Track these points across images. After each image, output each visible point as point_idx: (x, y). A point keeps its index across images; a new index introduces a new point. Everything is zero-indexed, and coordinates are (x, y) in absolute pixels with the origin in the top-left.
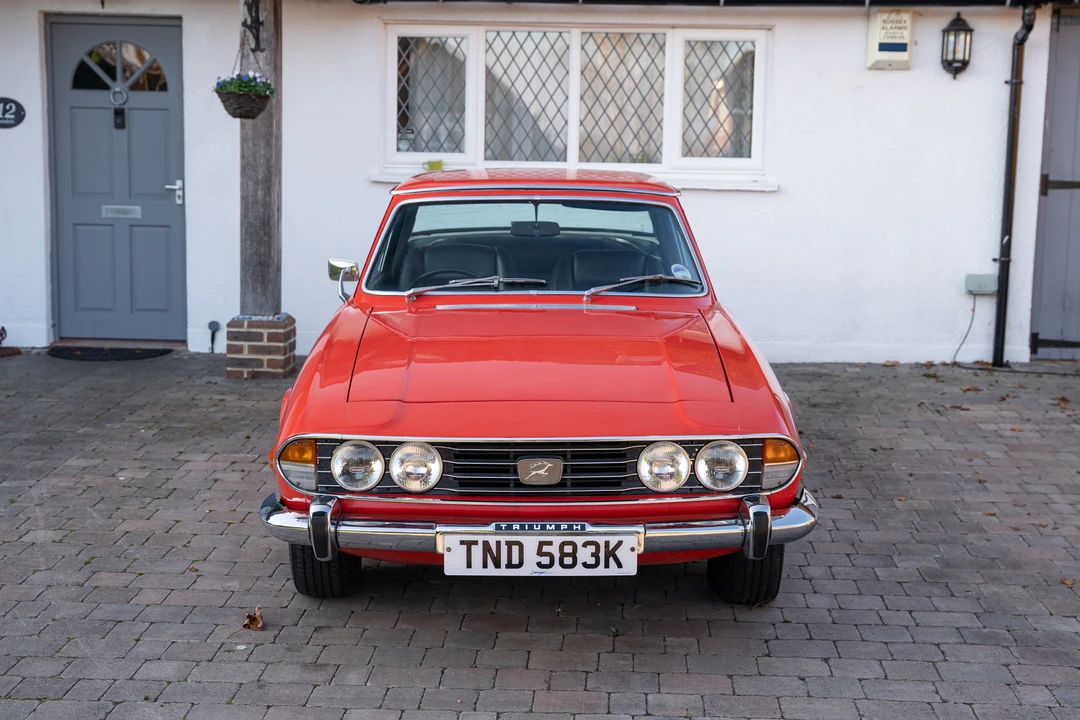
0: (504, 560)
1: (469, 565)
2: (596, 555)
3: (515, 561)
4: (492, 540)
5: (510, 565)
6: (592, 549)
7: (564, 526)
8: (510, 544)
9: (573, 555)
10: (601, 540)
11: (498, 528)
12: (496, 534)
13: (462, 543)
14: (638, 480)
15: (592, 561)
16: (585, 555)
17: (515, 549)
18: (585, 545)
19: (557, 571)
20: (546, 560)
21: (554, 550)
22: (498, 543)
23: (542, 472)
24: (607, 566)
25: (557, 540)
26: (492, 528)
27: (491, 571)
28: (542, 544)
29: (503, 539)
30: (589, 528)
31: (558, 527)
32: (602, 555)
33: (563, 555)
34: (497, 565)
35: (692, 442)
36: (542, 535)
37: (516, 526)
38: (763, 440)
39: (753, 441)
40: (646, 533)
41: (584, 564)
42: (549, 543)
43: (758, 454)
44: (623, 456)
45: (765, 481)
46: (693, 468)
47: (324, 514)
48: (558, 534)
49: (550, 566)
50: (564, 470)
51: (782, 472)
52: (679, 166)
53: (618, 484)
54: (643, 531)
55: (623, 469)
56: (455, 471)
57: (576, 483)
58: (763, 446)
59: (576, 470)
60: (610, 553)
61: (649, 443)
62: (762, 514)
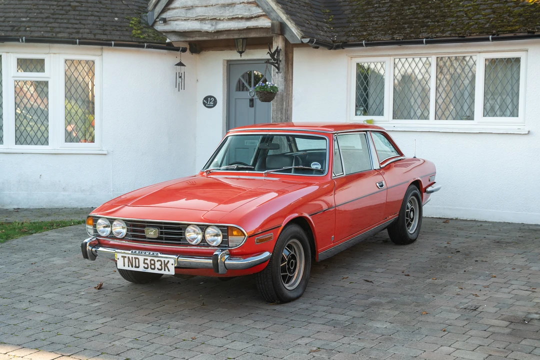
0: (134, 265)
1: (124, 266)
2: (161, 265)
3: (137, 265)
4: (131, 256)
5: (136, 267)
6: (160, 263)
7: (151, 253)
8: (135, 258)
9: (154, 264)
10: (163, 260)
11: (132, 252)
12: (132, 254)
13: (122, 257)
14: (185, 239)
15: (160, 268)
16: (158, 265)
17: (137, 260)
18: (158, 261)
19: (149, 270)
20: (146, 266)
21: (148, 262)
22: (132, 258)
23: (152, 233)
24: (165, 270)
25: (149, 258)
26: (130, 252)
27: (131, 269)
28: (145, 259)
29: (134, 256)
30: (159, 255)
31: (150, 253)
32: (163, 265)
33: (151, 264)
34: (132, 267)
35: (203, 225)
36: (145, 256)
37: (137, 252)
38: (228, 227)
39: (224, 227)
40: (178, 259)
41: (158, 268)
42: (147, 259)
43: (226, 231)
44: (181, 229)
45: (230, 243)
46: (204, 236)
47: (86, 243)
48: (150, 256)
49: (147, 268)
50: (161, 233)
51: (237, 241)
52: (480, 121)
53: (180, 241)
54: (177, 258)
55: (181, 234)
56: (131, 231)
57: (167, 239)
58: (228, 229)
59: (166, 233)
60: (166, 265)
61: (189, 225)
62: (217, 255)
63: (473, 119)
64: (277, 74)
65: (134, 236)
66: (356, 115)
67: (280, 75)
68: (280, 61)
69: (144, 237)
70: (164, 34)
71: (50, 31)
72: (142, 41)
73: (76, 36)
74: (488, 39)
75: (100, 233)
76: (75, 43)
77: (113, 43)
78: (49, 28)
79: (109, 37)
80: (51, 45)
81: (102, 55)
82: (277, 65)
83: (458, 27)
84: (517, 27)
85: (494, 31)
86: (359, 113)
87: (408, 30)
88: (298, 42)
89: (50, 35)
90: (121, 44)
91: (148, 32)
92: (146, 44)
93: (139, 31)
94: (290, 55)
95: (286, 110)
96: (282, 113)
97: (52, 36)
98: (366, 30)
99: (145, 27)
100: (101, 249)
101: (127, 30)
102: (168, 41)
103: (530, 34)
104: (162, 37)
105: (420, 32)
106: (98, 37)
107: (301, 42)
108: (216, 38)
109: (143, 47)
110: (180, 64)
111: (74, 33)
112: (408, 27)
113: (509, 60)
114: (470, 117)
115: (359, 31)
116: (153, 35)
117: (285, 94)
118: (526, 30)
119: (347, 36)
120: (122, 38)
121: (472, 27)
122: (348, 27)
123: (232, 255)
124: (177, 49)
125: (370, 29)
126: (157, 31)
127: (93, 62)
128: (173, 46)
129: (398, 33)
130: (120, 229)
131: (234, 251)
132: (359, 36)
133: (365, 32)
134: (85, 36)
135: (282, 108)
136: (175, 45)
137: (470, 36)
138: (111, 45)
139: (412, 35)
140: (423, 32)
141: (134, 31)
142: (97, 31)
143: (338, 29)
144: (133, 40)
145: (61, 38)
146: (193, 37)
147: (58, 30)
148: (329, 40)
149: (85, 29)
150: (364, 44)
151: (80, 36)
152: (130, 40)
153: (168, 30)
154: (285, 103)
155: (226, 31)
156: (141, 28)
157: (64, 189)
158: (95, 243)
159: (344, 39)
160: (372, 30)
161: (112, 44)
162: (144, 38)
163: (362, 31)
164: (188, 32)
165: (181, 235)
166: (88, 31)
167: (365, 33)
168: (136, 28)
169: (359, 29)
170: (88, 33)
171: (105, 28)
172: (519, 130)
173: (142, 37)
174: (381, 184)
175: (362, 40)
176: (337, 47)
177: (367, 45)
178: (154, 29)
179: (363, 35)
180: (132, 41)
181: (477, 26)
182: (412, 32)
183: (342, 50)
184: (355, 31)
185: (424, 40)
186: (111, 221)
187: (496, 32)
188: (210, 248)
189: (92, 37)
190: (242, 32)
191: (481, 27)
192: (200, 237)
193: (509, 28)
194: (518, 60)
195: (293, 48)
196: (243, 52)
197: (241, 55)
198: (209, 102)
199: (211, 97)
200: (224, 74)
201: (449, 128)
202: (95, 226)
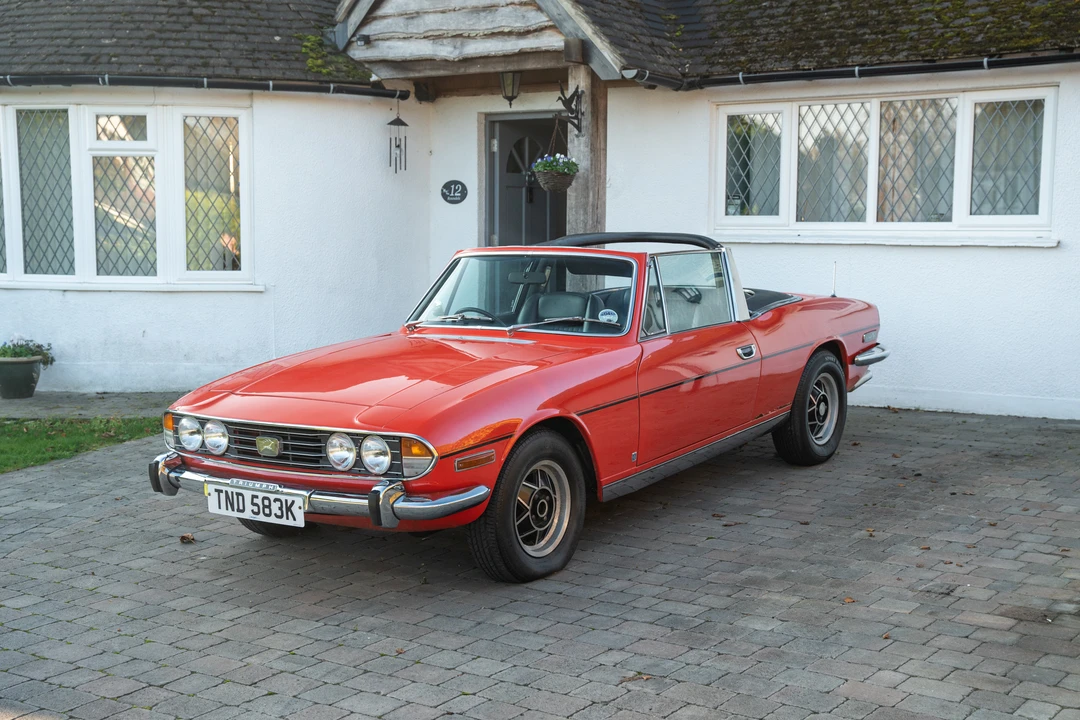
0: (236, 507)
1: (220, 508)
2: (281, 509)
3: (241, 508)
4: (230, 490)
5: (239, 510)
6: (278, 504)
7: (265, 485)
8: (238, 494)
9: (269, 507)
10: (283, 498)
11: (232, 482)
12: (232, 486)
13: (216, 490)
14: (326, 459)
15: (279, 513)
16: (275, 507)
17: (240, 498)
18: (276, 500)
19: (261, 518)
20: (256, 509)
21: (258, 501)
22: (232, 492)
23: (269, 447)
24: (288, 518)
25: (261, 495)
26: (229, 482)
28: (254, 497)
29: (235, 490)
30: (278, 489)
31: (261, 486)
32: (284, 509)
33: (265, 507)
34: (233, 509)
35: (357, 435)
36: (253, 490)
37: (241, 482)
38: (400, 437)
39: (394, 437)
40: (310, 497)
41: (275, 515)
42: (257, 497)
43: (398, 447)
44: (319, 441)
45: (404, 469)
46: (359, 455)
47: (158, 463)
48: (262, 491)
49: (258, 513)
50: (286, 447)
51: (419, 465)
52: (964, 224)
53: (318, 462)
54: (308, 495)
55: (319, 450)
56: (236, 442)
57: (296, 459)
58: (400, 441)
59: (295, 448)
60: (289, 509)
61: (332, 433)
62: (378, 492)
63: (949, 219)
64: (577, 139)
65: (240, 452)
66: (727, 214)
67: (582, 139)
68: (583, 114)
69: (255, 454)
70: (367, 66)
71: (155, 62)
72: (326, 78)
73: (202, 71)
74: (979, 66)
75: (184, 444)
76: (201, 85)
77: (271, 83)
78: (152, 58)
79: (264, 74)
80: (157, 88)
81: (251, 106)
82: (576, 122)
83: (922, 43)
84: (1038, 40)
85: (993, 49)
86: (732, 210)
87: (826, 51)
88: (616, 78)
89: (154, 70)
90: (286, 86)
91: (337, 62)
92: (332, 86)
93: (319, 62)
94: (601, 102)
95: (593, 206)
96: (586, 213)
97: (159, 73)
98: (745, 53)
99: (330, 53)
100: (187, 475)
101: (297, 59)
102: (374, 78)
103: (1063, 53)
104: (364, 72)
105: (849, 55)
106: (243, 72)
107: (620, 78)
108: (462, 71)
109: (327, 90)
110: (398, 122)
111: (198, 66)
112: (826, 45)
113: (1021, 105)
114: (945, 217)
115: (733, 55)
116: (345, 68)
117: (591, 176)
118: (1055, 44)
119: (709, 64)
120: (289, 74)
121: (950, 42)
122: (711, 47)
123: (410, 492)
124: (391, 94)
125: (753, 49)
126: (352, 59)
127: (236, 119)
128: (384, 88)
129: (807, 57)
130: (218, 439)
131: (414, 485)
132: (732, 63)
133: (743, 55)
134: (219, 71)
135: (587, 203)
136: (388, 87)
137: (945, 59)
138: (266, 88)
139: (834, 60)
140: (855, 54)
141: (310, 60)
142: (241, 62)
143: (692, 51)
144: (309, 78)
145: (175, 75)
146: (419, 71)
147: (168, 60)
148: (676, 72)
149: (219, 57)
150: (741, 79)
151: (210, 71)
152: (303, 77)
153: (372, 59)
154: (591, 194)
155: (481, 57)
156: (323, 56)
158: (174, 464)
159: (703, 69)
160: (756, 52)
161: (268, 85)
162: (329, 74)
163: (739, 54)
164: (411, 61)
165: (320, 452)
166: (224, 61)
167: (743, 58)
168: (314, 56)
169: (732, 49)
170: (225, 66)
171: (257, 55)
172: (1039, 240)
173: (324, 71)
175: (737, 72)
176: (691, 86)
177: (747, 81)
178: (349, 57)
179: (740, 62)
180: (307, 80)
181: (959, 39)
182: (833, 54)
183: (699, 90)
184: (725, 54)
185: (857, 69)
186: (203, 422)
187: (997, 51)
188: (369, 478)
189: (233, 72)
190: (511, 59)
191: (968, 42)
192: (351, 456)
193: (1022, 41)
194: (1038, 105)
195: (606, 88)
196: (515, 97)
197: (511, 104)
198: (453, 192)
199: (456, 183)
200: (479, 140)
201: (903, 238)
202: (176, 431)
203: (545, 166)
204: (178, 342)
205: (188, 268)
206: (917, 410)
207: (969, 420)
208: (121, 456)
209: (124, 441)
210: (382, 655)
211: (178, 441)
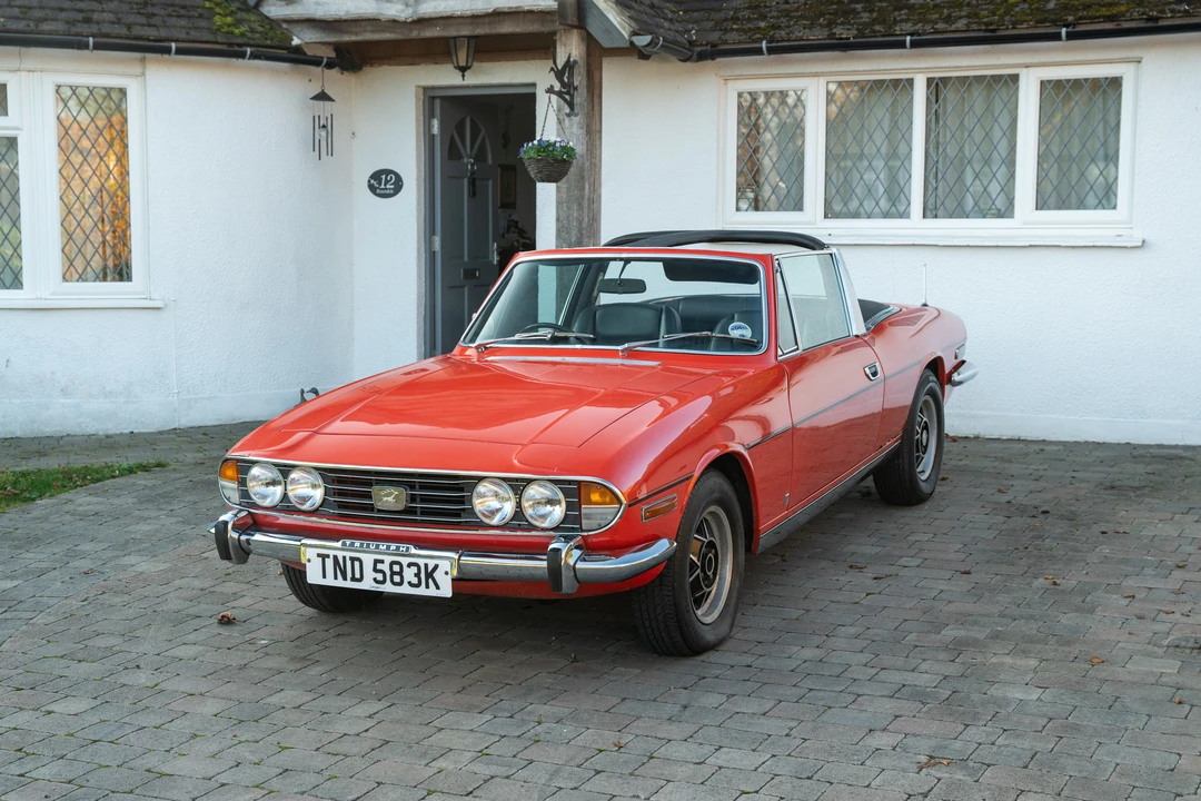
0: (349, 575)
1: (324, 577)
2: (418, 575)
3: (357, 576)
4: (340, 555)
5: (353, 579)
6: (414, 569)
7: (393, 547)
8: (353, 559)
9: (400, 573)
10: (421, 562)
11: (344, 544)
12: (342, 550)
13: (319, 555)
14: (472, 512)
15: (415, 581)
16: (409, 574)
17: (357, 564)
18: (409, 565)
19: (388, 588)
20: (380, 577)
21: (385, 567)
22: (344, 558)
23: (390, 499)
24: (427, 587)
26: (339, 544)
27: (340, 583)
28: (376, 562)
29: (348, 554)
30: (413, 551)
31: (388, 548)
32: (423, 575)
33: (393, 573)
34: (345, 578)
35: (517, 480)
36: (376, 553)
37: (357, 544)
38: (579, 482)
39: (570, 482)
40: (459, 560)
41: (409, 583)
42: (382, 562)
43: (575, 495)
44: (462, 490)
45: (583, 521)
46: (519, 505)
47: (226, 523)
48: (389, 554)
49: (383, 582)
50: (413, 499)
51: (601, 515)
52: (1029, 222)
53: (459, 516)
54: (456, 557)
55: (461, 501)
56: (334, 494)
57: (425, 512)
58: (579, 488)
59: (424, 499)
60: (429, 575)
61: (481, 479)
62: (558, 551)
63: (1011, 216)
64: (566, 119)
65: (342, 506)
66: (738, 209)
67: (576, 119)
68: (576, 88)
69: (371, 508)
70: (284, 26)
71: (21, 16)
72: (239, 41)
73: (84, 29)
74: (1057, 37)
75: (256, 499)
76: (85, 46)
77: (173, 45)
78: (16, 10)
79: (163, 33)
80: (24, 49)
81: (143, 74)
82: (567, 97)
83: (982, 10)
84: (1123, 8)
85: (1070, 18)
86: (744, 205)
87: (866, 17)
88: (624, 46)
89: (21, 25)
90: (194, 49)
91: (249, 21)
92: (249, 50)
93: (229, 20)
94: (596, 74)
95: (589, 200)
96: (581, 208)
97: (27, 28)
98: (763, 17)
99: (239, 9)
100: (258, 537)
101: (201, 16)
102: (296, 41)
103: (1150, 24)
104: (282, 33)
105: (896, 22)
106: (137, 31)
107: (628, 45)
108: (414, 34)
109: (242, 55)
110: (322, 96)
111: (78, 21)
112: (864, 10)
113: (1095, 84)
114: (1006, 211)
115: (749, 20)
116: (260, 29)
117: (587, 164)
118: (1144, 13)
119: (721, 30)
120: (194, 34)
121: (1017, 9)
122: (720, 10)
123: (590, 548)
124: (316, 62)
125: (774, 14)
126: (267, 18)
127: (123, 92)
128: (306, 54)
129: (842, 24)
130: (308, 490)
131: (594, 540)
132: (750, 29)
133: (763, 20)
134: (106, 29)
135: (583, 197)
136: (310, 52)
137: (1014, 28)
138: (167, 51)
139: (877, 28)
140: (902, 21)
141: (217, 18)
142: (132, 19)
143: (696, 14)
144: (219, 39)
145: (50, 33)
146: (357, 34)
147: (38, 14)
148: (683, 39)
149: (103, 11)
150: (764, 49)
151: (94, 28)
152: (211, 38)
153: (295, 17)
154: (587, 186)
155: (442, 17)
156: (232, 12)
157: (65, 392)
158: (245, 524)
159: (715, 36)
160: (778, 18)
161: (171, 48)
162: (243, 35)
163: (756, 19)
164: (346, 21)
165: (463, 503)
166: (111, 17)
167: (763, 24)
168: (221, 12)
169: (746, 13)
170: (113, 23)
171: (150, 10)
172: (1118, 239)
173: (237, 31)
174: (873, 370)
175: (761, 40)
176: (702, 57)
177: (771, 51)
178: (262, 14)
179: (759, 28)
180: (217, 43)
181: (1026, 6)
182: (874, 21)
183: (709, 61)
184: (738, 19)
185: (908, 38)
186: (285, 471)
187: (1075, 19)
188: (534, 533)
189: (124, 31)
190: (481, 20)
191: (1038, 9)
192: (509, 508)
193: (1104, 9)
194: (1115, 83)
195: (601, 58)
196: (470, 68)
197: (463, 76)
198: (384, 183)
199: (388, 172)
200: (417, 120)
201: (956, 237)
202: (242, 483)
203: (539, 151)
204: (53, 373)
205: (65, 279)
206: (977, 438)
207: (1047, 448)
208: (45, 519)
209: (34, 500)
210: (601, 751)
211: (245, 494)
